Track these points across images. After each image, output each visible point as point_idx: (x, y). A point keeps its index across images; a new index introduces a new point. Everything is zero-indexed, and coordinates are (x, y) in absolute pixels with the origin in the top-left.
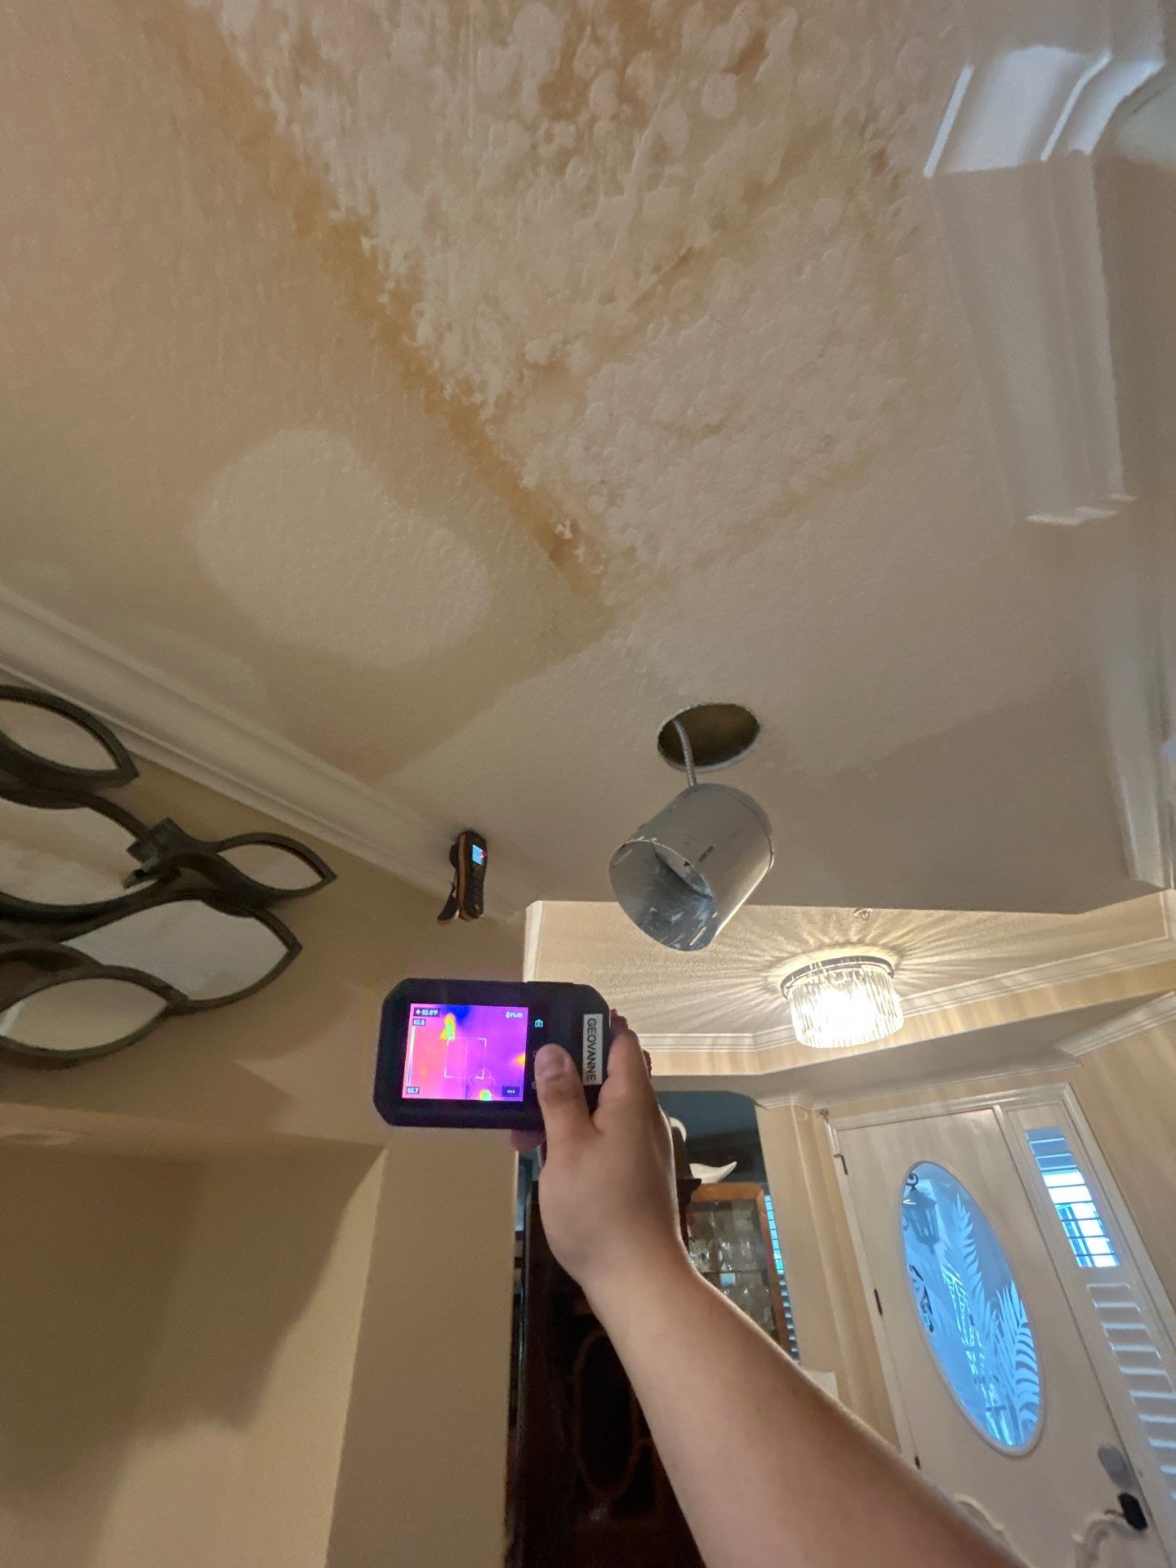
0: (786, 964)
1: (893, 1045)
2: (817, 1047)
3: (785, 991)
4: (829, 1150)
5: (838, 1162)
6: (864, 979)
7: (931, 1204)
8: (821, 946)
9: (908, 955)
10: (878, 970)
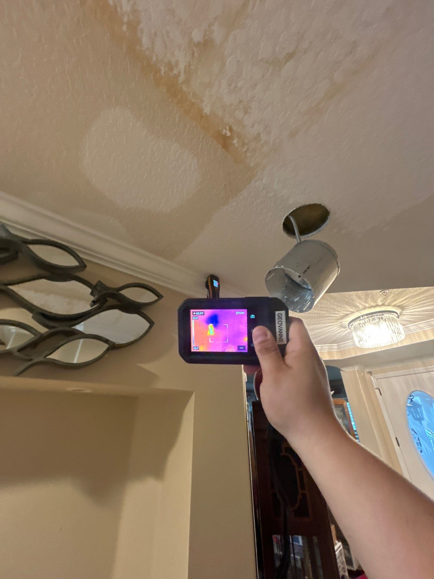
0: (350, 316)
1: (400, 345)
2: (365, 348)
3: (350, 327)
4: (373, 387)
5: (377, 391)
6: (385, 320)
7: (420, 406)
8: (365, 308)
9: (405, 309)
10: (392, 316)
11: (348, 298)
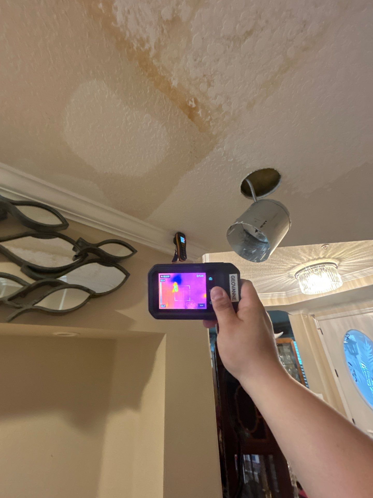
0: (296, 268)
1: (338, 292)
2: (310, 294)
3: (297, 277)
4: (316, 328)
5: (319, 331)
6: (326, 270)
7: (355, 343)
8: (309, 260)
9: (343, 261)
10: (332, 267)
11: (295, 252)
